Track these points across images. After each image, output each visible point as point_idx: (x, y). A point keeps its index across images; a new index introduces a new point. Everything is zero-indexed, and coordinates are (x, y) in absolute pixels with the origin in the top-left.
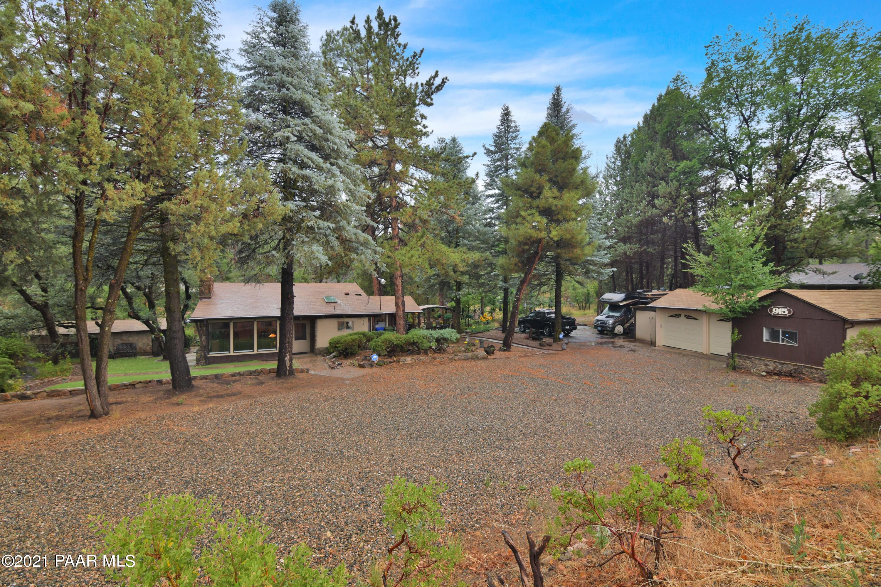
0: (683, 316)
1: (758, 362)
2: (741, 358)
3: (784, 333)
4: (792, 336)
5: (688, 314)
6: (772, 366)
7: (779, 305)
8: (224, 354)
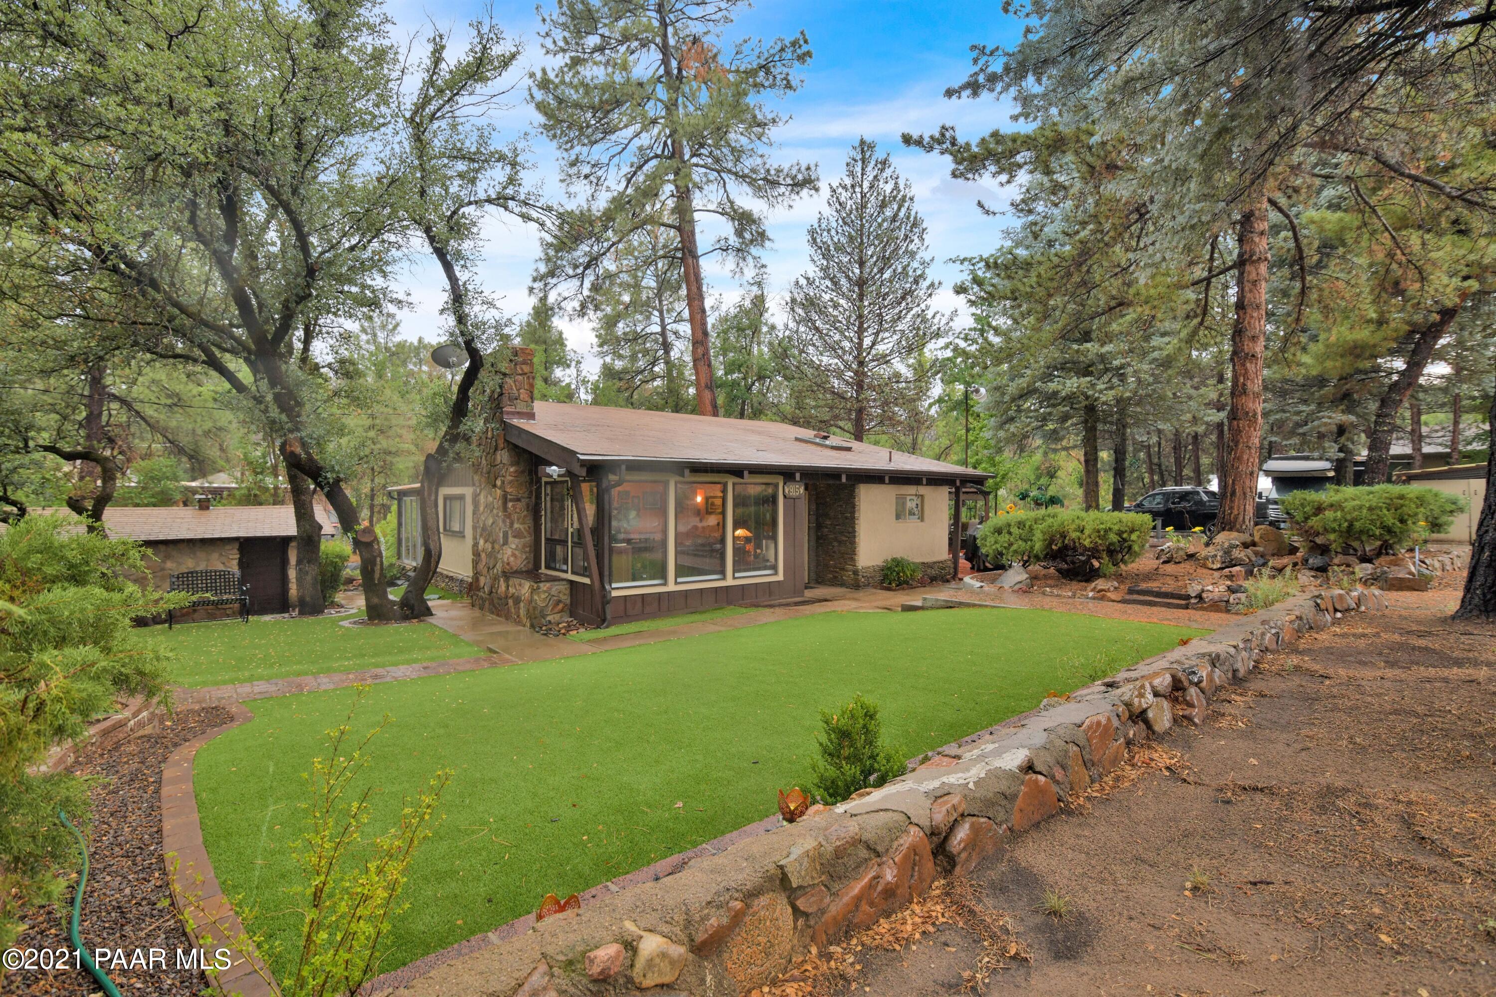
8: (648, 587)
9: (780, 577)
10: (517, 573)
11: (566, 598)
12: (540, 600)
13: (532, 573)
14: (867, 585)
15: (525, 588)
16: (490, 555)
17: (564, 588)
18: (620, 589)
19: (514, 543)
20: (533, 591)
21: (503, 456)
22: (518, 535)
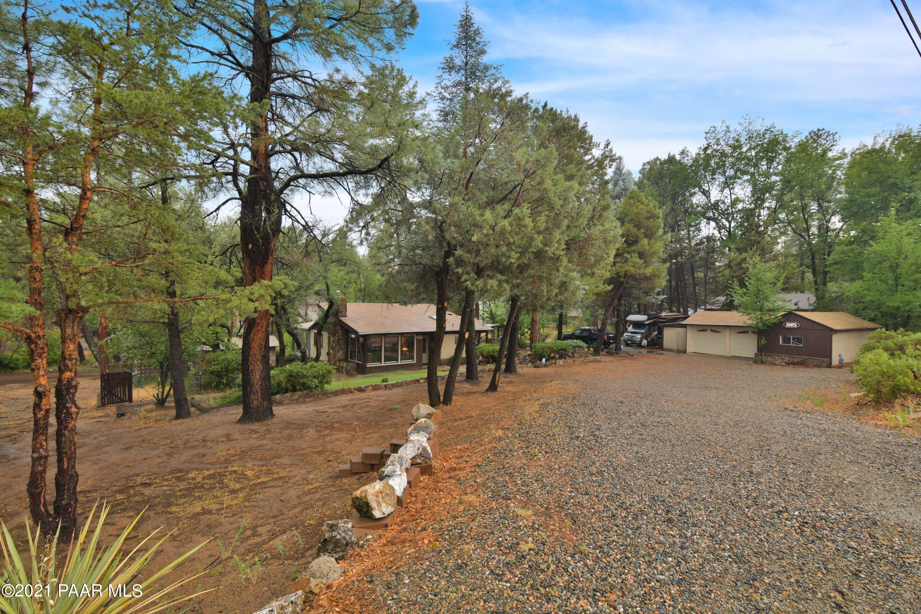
0: (709, 330)
1: (777, 358)
2: (765, 356)
3: (794, 339)
4: (799, 340)
5: (713, 329)
6: (787, 359)
7: (790, 321)
8: (377, 364)
9: (415, 362)
10: (342, 360)
11: (355, 367)
12: (349, 367)
13: (346, 360)
14: (444, 364)
15: (345, 364)
16: (334, 355)
17: (355, 364)
18: (369, 365)
19: (341, 352)
20: (347, 365)
21: (338, 328)
22: (342, 349)
